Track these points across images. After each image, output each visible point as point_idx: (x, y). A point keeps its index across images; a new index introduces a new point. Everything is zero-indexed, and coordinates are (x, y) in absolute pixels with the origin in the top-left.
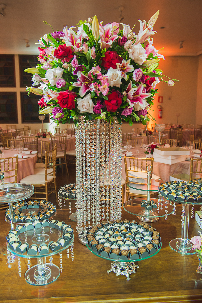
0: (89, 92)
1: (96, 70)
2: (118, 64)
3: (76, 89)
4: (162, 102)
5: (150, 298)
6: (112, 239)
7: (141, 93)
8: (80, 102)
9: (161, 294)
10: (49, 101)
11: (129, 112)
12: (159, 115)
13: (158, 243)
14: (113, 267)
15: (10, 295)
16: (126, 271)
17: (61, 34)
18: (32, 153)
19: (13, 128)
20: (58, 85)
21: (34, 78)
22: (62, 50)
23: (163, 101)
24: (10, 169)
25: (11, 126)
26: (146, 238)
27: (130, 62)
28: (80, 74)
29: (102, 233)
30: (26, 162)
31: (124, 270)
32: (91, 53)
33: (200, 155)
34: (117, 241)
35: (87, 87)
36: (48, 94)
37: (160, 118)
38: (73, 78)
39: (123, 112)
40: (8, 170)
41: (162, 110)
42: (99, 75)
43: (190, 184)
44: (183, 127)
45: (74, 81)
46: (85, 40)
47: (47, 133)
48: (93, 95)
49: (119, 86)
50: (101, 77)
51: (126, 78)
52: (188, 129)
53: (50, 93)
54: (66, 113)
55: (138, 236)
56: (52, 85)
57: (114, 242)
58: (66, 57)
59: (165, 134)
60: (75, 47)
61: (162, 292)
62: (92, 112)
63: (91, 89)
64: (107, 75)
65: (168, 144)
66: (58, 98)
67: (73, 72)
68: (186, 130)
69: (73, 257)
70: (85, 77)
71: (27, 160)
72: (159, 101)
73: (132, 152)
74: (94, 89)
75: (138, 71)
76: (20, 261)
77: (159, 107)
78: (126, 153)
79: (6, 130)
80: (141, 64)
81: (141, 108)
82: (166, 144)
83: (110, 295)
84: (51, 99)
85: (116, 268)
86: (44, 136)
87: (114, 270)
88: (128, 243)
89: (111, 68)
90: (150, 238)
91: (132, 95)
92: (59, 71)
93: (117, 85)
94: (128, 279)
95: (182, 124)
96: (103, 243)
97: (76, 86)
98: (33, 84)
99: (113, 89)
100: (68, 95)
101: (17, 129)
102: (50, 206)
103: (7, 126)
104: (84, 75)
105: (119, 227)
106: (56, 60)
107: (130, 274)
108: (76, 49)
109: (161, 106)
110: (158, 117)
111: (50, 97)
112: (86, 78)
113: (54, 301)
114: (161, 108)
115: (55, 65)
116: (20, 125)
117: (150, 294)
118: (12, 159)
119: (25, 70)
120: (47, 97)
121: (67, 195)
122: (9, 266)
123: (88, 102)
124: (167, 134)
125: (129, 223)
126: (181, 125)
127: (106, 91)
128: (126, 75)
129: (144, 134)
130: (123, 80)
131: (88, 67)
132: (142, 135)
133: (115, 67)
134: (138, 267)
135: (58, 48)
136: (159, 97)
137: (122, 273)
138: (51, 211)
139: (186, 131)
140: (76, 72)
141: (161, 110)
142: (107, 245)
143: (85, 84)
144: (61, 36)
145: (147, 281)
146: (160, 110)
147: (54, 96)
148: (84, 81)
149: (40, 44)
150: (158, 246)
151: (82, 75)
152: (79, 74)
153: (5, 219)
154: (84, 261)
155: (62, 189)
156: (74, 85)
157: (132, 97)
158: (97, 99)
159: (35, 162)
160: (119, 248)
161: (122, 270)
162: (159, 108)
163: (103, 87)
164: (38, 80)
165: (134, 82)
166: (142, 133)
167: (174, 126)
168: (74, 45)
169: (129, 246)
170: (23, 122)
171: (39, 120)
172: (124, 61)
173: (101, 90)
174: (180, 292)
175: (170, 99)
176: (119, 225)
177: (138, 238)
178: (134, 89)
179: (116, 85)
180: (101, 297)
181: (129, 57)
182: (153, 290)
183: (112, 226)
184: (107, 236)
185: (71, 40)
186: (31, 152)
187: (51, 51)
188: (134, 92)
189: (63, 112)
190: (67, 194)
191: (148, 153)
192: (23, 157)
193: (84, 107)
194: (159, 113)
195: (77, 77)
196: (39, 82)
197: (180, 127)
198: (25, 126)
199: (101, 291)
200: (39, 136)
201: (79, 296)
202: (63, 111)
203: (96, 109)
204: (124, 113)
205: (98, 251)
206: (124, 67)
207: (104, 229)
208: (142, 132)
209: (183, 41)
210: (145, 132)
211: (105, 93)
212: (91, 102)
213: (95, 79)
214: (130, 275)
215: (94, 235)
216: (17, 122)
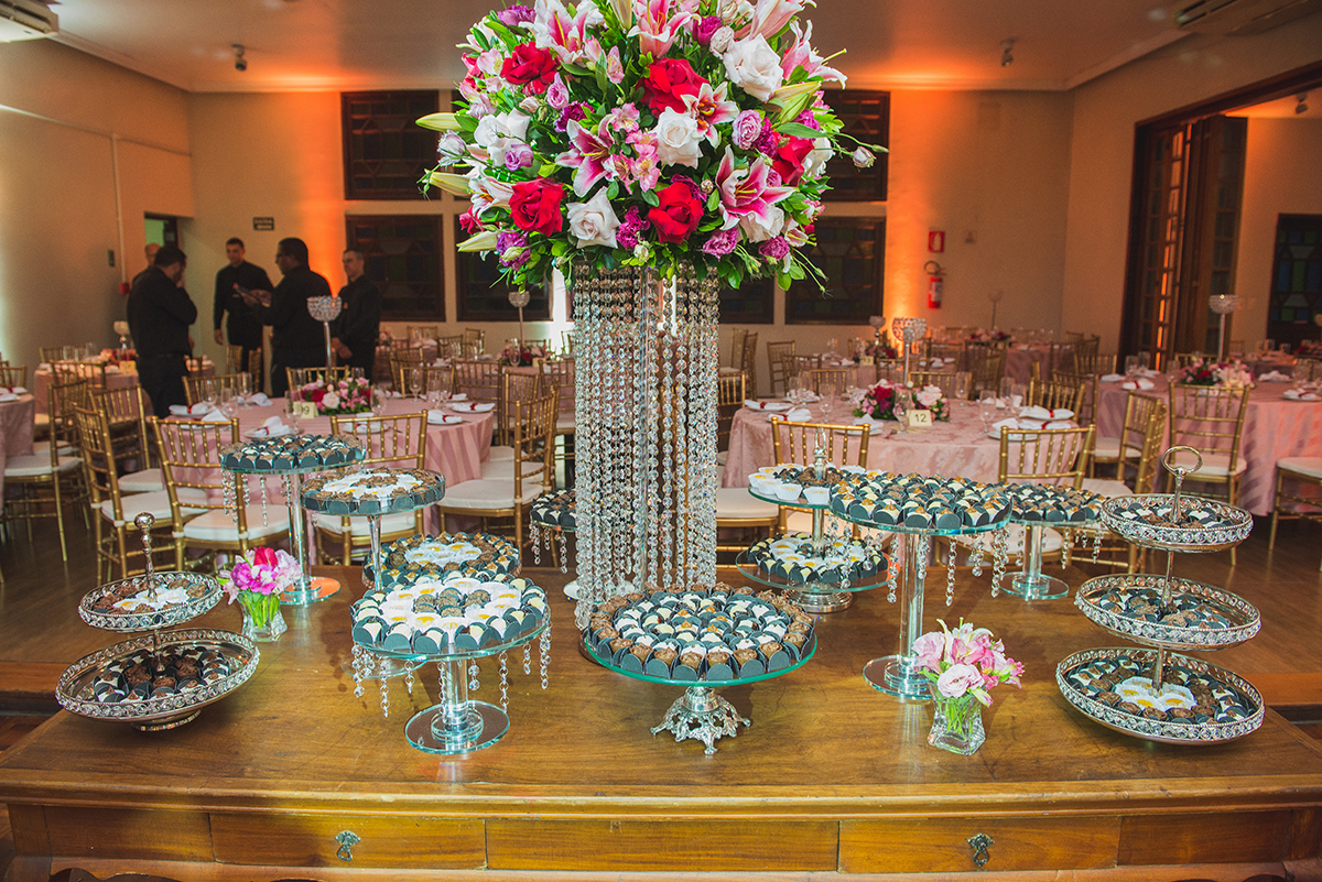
0: (603, 183)
1: (624, 117)
2: (687, 99)
3: (565, 175)
4: (942, 249)
5: (764, 799)
6: (664, 629)
7: (765, 187)
8: (575, 213)
9: (802, 792)
10: (483, 209)
11: (727, 245)
12: (930, 296)
13: (801, 640)
14: (669, 717)
15: (358, 769)
16: (705, 729)
17: (524, 13)
18: (476, 407)
19: (428, 335)
20: (511, 161)
21: (444, 144)
22: (524, 58)
23: (946, 246)
24: (401, 452)
25: (422, 328)
26: (770, 628)
27: (729, 92)
28: (574, 129)
29: (637, 614)
30: (456, 434)
31: (700, 725)
32: (611, 67)
33: (1043, 423)
34: (678, 634)
35: (597, 166)
36: (483, 191)
37: (935, 305)
38: (554, 140)
39: (708, 243)
40: (395, 455)
41: (940, 280)
42: (633, 132)
43: (934, 482)
44: (1013, 338)
45: (559, 149)
46: (596, 31)
47: (535, 351)
48: (615, 189)
49: (695, 164)
50: (639, 136)
51: (715, 141)
52: (1030, 346)
53: (488, 185)
54: (536, 248)
55: (748, 623)
56: (497, 163)
57: (669, 636)
58: (535, 78)
59: (943, 360)
60: (561, 49)
61: (805, 787)
62: (613, 243)
63: (609, 174)
64: (657, 129)
65: (935, 385)
66: (512, 203)
67: (555, 123)
68: (1024, 347)
69: (545, 677)
70: (590, 139)
71: (457, 429)
72: (930, 248)
73: (807, 411)
74: (615, 174)
75: (745, 119)
76: (385, 686)
77: (931, 268)
78: (787, 414)
79: (402, 341)
80: (764, 97)
81: (765, 233)
82: (927, 385)
83: (645, 787)
84: (489, 205)
85: (676, 720)
86: (525, 359)
87: (669, 725)
88: (711, 637)
89: (668, 109)
90: (780, 631)
91: (733, 191)
92: (514, 123)
93: (688, 160)
94: (710, 751)
95: (1013, 330)
96: (634, 637)
97: (565, 165)
98: (442, 163)
99: (674, 174)
100: (541, 190)
101: (437, 340)
102: (502, 548)
103: (409, 328)
104: (587, 132)
105: (695, 601)
106: (509, 89)
107: (719, 737)
108: (568, 57)
109: (937, 265)
110: (926, 302)
111: (489, 198)
112: (594, 142)
113: (480, 792)
114: (936, 273)
115: (505, 105)
116: (451, 325)
117: (768, 788)
118: (405, 421)
119: (419, 121)
120: (481, 200)
121: (556, 518)
122: (358, 689)
123: (601, 213)
124: (948, 360)
125: (730, 594)
126: (1007, 331)
127: (650, 177)
128: (714, 131)
129: (867, 358)
130: (704, 145)
131: (601, 108)
132: (862, 362)
133: (680, 108)
134: (747, 722)
135: (514, 55)
136: (932, 234)
137: (696, 734)
138: (503, 560)
139: (1023, 351)
140: (563, 124)
141: (938, 278)
142: (647, 641)
143: (591, 157)
144: (525, 20)
145: (767, 758)
146: (933, 280)
147: (502, 194)
148: (589, 149)
149: (472, 46)
150: (800, 650)
151: (580, 131)
152: (572, 129)
153: (364, 577)
154: (588, 702)
155: (546, 500)
156: (560, 161)
157: (733, 197)
158: (627, 205)
159: (486, 441)
160: (677, 649)
161: (694, 725)
162: (929, 273)
163: (641, 164)
164: (455, 149)
165: (738, 154)
166: (862, 356)
167: (980, 335)
168: (560, 42)
169: (709, 645)
170: (462, 317)
171: (512, 306)
172: (705, 89)
173: (638, 176)
174: (859, 789)
175: (970, 240)
176: (696, 597)
177: (743, 628)
178: (736, 174)
179: (685, 160)
180: (617, 790)
181: (726, 75)
182: (780, 780)
183: (674, 599)
184: (652, 619)
185: (553, 31)
186: (472, 407)
187: (492, 63)
188: (736, 183)
189: (528, 244)
190: (556, 515)
191: (861, 414)
192: (447, 419)
193: (587, 227)
194: (930, 289)
195: (565, 137)
196: (458, 153)
197: (1002, 337)
198: (467, 329)
199: (621, 777)
200: (506, 362)
201: (554, 783)
202: (528, 241)
203: (623, 235)
204: (712, 247)
205: (613, 653)
206: (708, 106)
207: (647, 606)
208: (863, 350)
209: (1012, 41)
210: (871, 351)
211: (647, 184)
212: (608, 210)
213: (620, 143)
214: (716, 740)
215: (613, 617)
216: (441, 317)
